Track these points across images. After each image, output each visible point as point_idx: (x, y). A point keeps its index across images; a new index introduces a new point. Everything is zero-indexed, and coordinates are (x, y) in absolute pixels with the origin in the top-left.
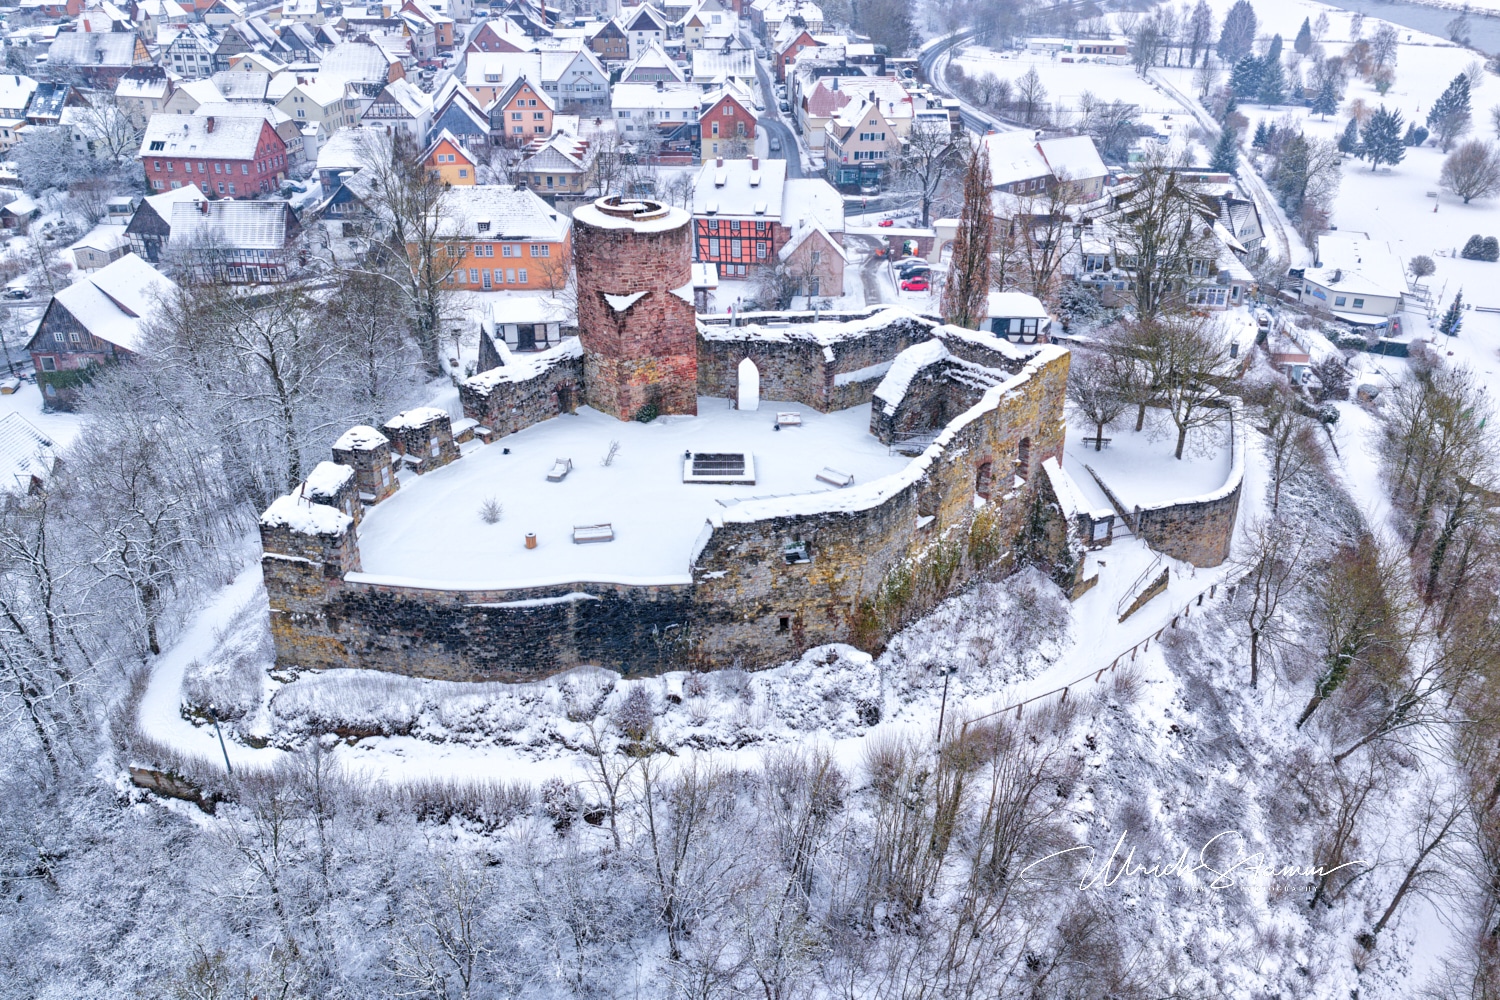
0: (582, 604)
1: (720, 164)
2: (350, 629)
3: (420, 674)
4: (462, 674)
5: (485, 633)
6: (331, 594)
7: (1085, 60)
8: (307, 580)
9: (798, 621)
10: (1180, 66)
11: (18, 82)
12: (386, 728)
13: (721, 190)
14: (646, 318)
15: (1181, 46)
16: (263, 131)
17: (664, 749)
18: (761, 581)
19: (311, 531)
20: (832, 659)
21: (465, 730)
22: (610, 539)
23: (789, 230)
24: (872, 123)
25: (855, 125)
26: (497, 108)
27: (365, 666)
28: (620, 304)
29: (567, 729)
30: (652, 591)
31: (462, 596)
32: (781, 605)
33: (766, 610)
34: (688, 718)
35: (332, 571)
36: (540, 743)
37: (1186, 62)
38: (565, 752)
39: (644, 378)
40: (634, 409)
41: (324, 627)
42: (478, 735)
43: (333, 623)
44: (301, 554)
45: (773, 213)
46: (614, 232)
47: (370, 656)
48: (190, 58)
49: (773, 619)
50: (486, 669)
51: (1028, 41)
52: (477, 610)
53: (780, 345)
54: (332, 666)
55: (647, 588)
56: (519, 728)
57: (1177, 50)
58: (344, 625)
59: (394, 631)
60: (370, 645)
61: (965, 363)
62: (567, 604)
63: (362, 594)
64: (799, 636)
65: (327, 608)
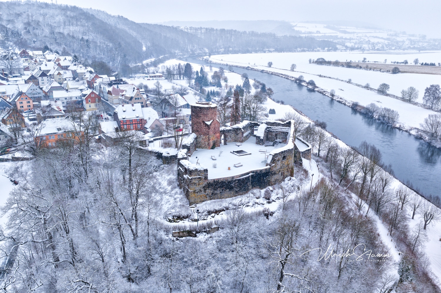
0: (252, 176)
1: (123, 106)
2: (209, 191)
3: (223, 198)
4: (232, 196)
5: (237, 185)
6: (205, 183)
8: (200, 181)
9: (284, 173)
12: (225, 209)
13: (125, 112)
14: (213, 126)
15: (177, 75)
17: (273, 201)
18: (279, 164)
19: (202, 169)
20: (290, 179)
21: (239, 205)
22: (242, 166)
23: (146, 120)
27: (211, 199)
28: (209, 123)
29: (257, 201)
30: (264, 170)
31: (233, 177)
32: (282, 170)
33: (280, 171)
34: (275, 194)
35: (206, 178)
36: (253, 205)
38: (258, 205)
39: (213, 139)
41: (203, 192)
42: (242, 206)
43: (205, 190)
44: (199, 175)
45: (141, 116)
47: (212, 197)
49: (280, 173)
50: (237, 193)
52: (236, 180)
54: (203, 201)
55: (263, 170)
56: (248, 203)
57: (176, 76)
58: (207, 190)
59: (219, 189)
60: (212, 194)
62: (250, 176)
63: (212, 182)
64: (284, 176)
65: (204, 187)
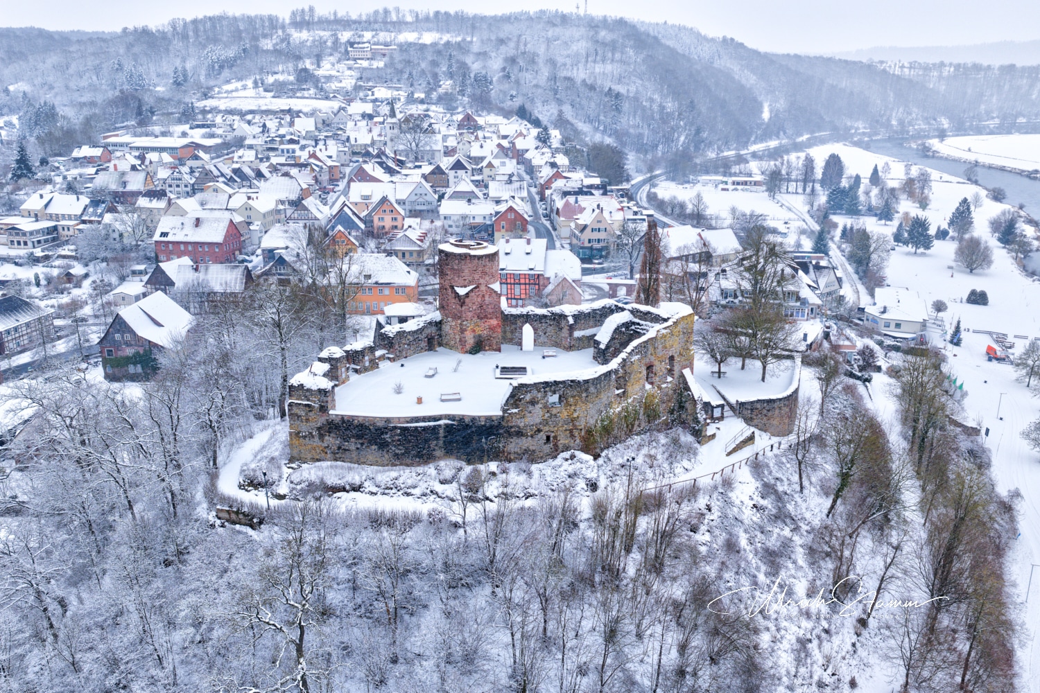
0: (447, 426)
1: (507, 241)
2: (331, 440)
3: (364, 463)
4: (386, 462)
5: (399, 440)
6: (322, 420)
7: (736, 189)
8: (310, 414)
9: (555, 437)
10: (797, 193)
11: (78, 199)
12: (348, 487)
13: (509, 256)
14: (476, 298)
15: (797, 181)
16: (229, 226)
17: (487, 499)
18: (535, 416)
19: (314, 388)
20: (573, 457)
21: (387, 488)
22: (459, 400)
23: (548, 279)
24: (599, 222)
25: (588, 223)
26: (369, 215)
27: (336, 460)
28: (462, 291)
29: (439, 488)
30: (483, 419)
31: (388, 420)
32: (547, 428)
33: (539, 431)
34: (501, 483)
35: (323, 409)
36: (424, 495)
37: (800, 190)
38: (438, 499)
39: (474, 331)
40: (468, 347)
41: (317, 439)
42: (394, 491)
43: (321, 437)
44: (308, 400)
45: (539, 268)
46: (460, 255)
47: (339, 454)
48: (178, 186)
49: (542, 436)
50: (399, 460)
51: (699, 178)
52: (395, 428)
53: (545, 316)
54: (318, 460)
55: (479, 417)
56: (415, 487)
57: (794, 184)
58: (327, 438)
59: (353, 440)
60: (339, 448)
61: (641, 322)
62: (440, 426)
63: (338, 420)
64: (556, 445)
65: (319, 429)
